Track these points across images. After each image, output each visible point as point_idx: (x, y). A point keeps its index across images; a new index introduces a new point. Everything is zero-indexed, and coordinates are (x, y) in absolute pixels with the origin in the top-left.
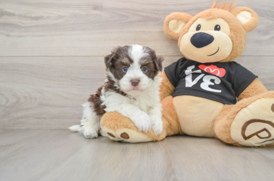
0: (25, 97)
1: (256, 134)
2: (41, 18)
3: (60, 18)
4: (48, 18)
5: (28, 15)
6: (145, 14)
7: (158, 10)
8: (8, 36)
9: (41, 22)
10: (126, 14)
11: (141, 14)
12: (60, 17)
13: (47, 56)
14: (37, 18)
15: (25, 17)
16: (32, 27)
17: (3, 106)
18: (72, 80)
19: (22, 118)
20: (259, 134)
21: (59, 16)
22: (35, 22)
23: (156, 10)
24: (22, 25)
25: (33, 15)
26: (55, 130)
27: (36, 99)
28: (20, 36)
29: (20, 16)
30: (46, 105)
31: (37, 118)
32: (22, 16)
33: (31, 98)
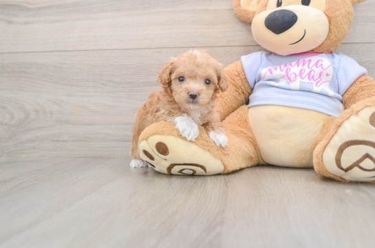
0: (37, 112)
1: (357, 164)
8: (10, 22)
13: (66, 51)
16: (42, 8)
17: (6, 124)
18: (102, 84)
19: (33, 141)
20: (361, 164)
24: (30, 6)
26: (81, 157)
27: (51, 113)
28: (27, 23)
30: (67, 122)
31: (54, 141)
33: (45, 113)
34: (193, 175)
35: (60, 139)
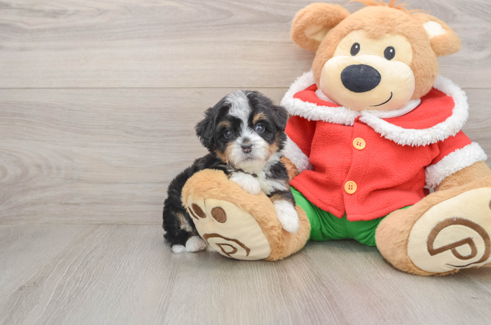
0: (39, 166)
2: (63, 13)
3: (100, 14)
4: (76, 13)
5: (37, 8)
6: (262, 9)
9: (62, 22)
10: (227, 8)
12: (101, 12)
14: (55, 14)
15: (31, 11)
16: (44, 30)
18: (127, 132)
19: (33, 204)
21: (99, 10)
22: (50, 22)
24: (26, 27)
25: (47, 8)
26: (100, 225)
27: (58, 169)
28: (22, 50)
29: (21, 9)
30: (79, 180)
31: (62, 204)
32: (23, 8)
33: (50, 168)
35: (70, 202)
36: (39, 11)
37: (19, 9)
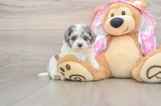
0: (13, 55)
1: (155, 75)
2: (23, 7)
3: (35, 7)
4: (27, 7)
5: (15, 5)
6: (86, 4)
7: (95, 2)
8: (3, 18)
9: (23, 9)
10: (75, 4)
11: (84, 4)
12: (35, 6)
13: (27, 30)
14: (21, 7)
15: (14, 6)
16: (17, 12)
18: (42, 44)
19: (11, 68)
20: (157, 76)
21: (34, 6)
22: (20, 10)
23: (93, 2)
25: (18, 5)
26: (32, 75)
27: (20, 56)
28: (10, 18)
30: (26, 60)
31: (21, 68)
32: (11, 6)
33: (17, 56)
34: (80, 81)
35: (23, 67)
36: (16, 6)
37: (10, 6)
